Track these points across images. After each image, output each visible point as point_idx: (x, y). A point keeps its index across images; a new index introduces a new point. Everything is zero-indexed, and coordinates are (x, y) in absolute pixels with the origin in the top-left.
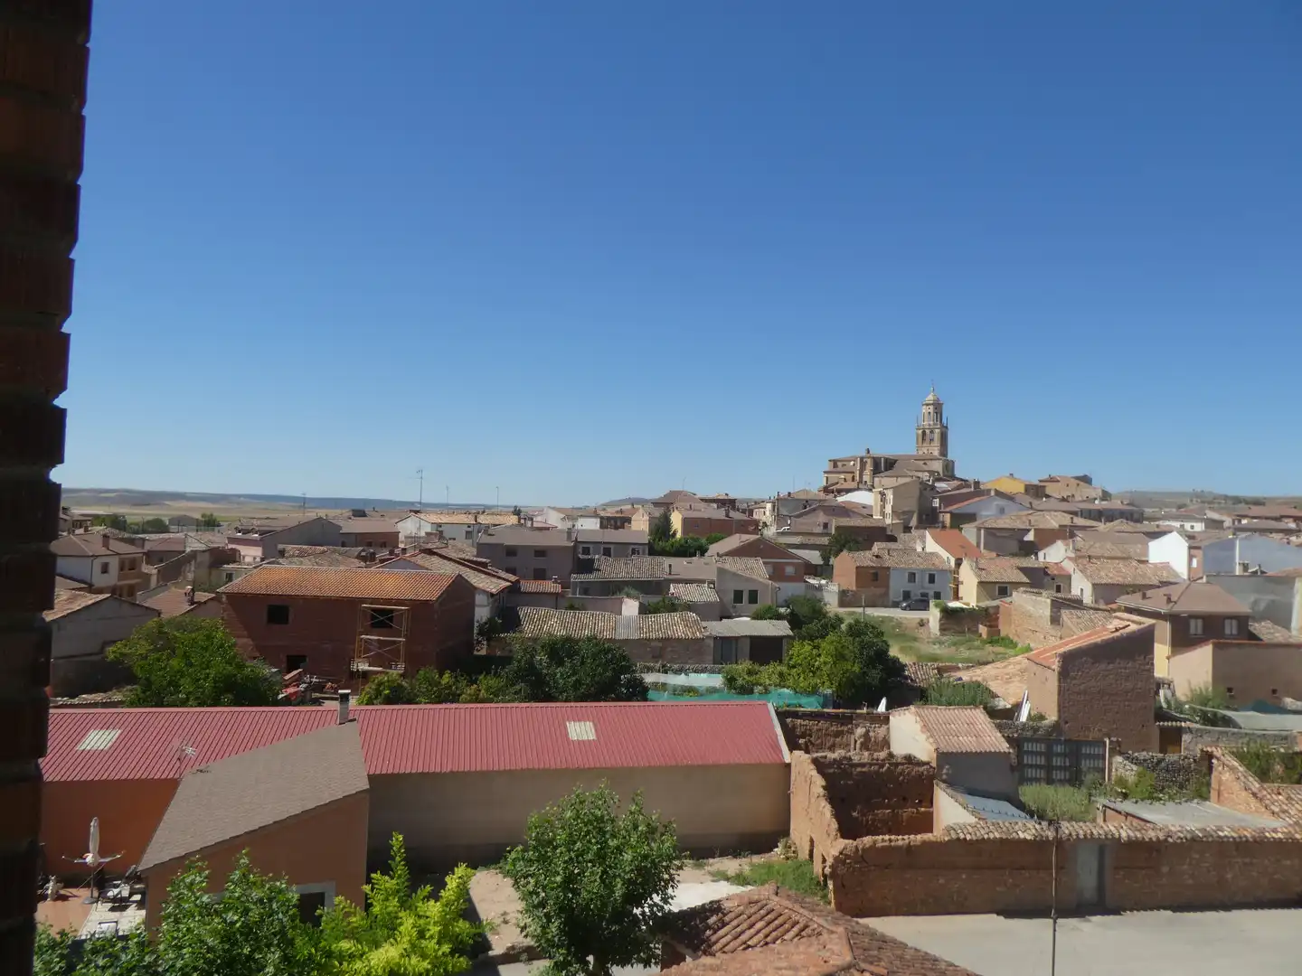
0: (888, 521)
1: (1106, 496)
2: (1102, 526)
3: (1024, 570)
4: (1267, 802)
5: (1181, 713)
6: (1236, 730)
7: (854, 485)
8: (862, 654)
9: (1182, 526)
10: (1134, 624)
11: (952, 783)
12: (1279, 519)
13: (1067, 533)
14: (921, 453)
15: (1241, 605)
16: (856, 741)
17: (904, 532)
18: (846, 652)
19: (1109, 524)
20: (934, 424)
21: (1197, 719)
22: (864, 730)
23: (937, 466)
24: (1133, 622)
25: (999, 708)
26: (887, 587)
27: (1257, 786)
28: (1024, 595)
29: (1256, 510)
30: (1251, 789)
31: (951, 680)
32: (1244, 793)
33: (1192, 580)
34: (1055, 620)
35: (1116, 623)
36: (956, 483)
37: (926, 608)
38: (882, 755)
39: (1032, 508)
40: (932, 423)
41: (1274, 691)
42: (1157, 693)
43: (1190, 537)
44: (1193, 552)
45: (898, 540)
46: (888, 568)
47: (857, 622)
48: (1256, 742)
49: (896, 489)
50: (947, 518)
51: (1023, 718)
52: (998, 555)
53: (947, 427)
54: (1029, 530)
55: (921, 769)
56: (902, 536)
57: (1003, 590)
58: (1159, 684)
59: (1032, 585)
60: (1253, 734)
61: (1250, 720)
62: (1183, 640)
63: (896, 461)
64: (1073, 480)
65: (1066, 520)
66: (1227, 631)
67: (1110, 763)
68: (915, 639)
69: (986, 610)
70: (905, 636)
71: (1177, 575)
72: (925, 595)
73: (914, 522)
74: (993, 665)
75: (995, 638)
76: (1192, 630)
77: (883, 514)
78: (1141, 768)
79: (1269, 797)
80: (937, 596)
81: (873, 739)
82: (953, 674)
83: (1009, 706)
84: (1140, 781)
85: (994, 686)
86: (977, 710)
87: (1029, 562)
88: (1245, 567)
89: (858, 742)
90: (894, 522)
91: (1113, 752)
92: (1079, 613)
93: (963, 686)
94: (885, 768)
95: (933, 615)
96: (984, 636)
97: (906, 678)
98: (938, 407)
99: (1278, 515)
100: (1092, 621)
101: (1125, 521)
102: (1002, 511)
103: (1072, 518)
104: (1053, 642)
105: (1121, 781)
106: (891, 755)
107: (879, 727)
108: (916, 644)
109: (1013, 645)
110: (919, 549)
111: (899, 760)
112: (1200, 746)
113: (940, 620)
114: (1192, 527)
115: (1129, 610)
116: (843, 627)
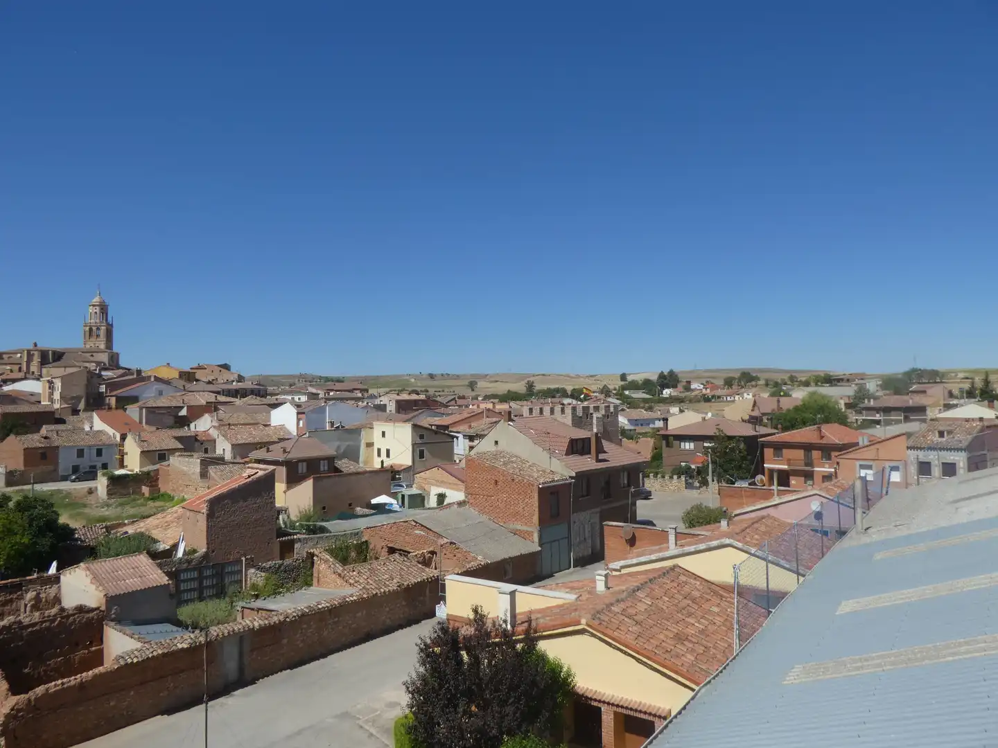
0: (57, 406)
1: (241, 379)
2: (238, 401)
3: (179, 439)
4: (347, 578)
5: (294, 529)
6: (328, 534)
7: (21, 375)
8: (31, 525)
9: (293, 398)
10: (261, 471)
11: (120, 621)
12: (351, 391)
13: (212, 408)
14: (88, 346)
15: (329, 450)
16: (26, 606)
17: (73, 415)
18: (15, 526)
19: (243, 399)
20: (101, 322)
21: (304, 531)
22: (35, 593)
23: (104, 358)
24: (261, 469)
25: (160, 550)
26: (57, 464)
27: (341, 569)
28: (180, 458)
29: (339, 386)
30: (337, 572)
31: (118, 534)
32: (334, 576)
33: (299, 436)
34: (204, 475)
35: (249, 472)
36: (121, 372)
37: (94, 477)
38: (54, 611)
39: (185, 390)
40: (98, 321)
41: (350, 505)
42: (278, 518)
43: (298, 406)
44: (300, 416)
45: (67, 422)
46: (58, 447)
47: (26, 497)
48: (340, 540)
49: (63, 378)
50: (113, 400)
51: (180, 554)
52: (158, 429)
53: (112, 325)
54: (182, 407)
55: (91, 615)
56: (71, 419)
57: (162, 456)
58: (279, 512)
59: (185, 450)
60: (339, 535)
61: (337, 526)
62: (294, 479)
63: (63, 354)
64: (216, 367)
65: (211, 398)
66: (322, 469)
67: (246, 575)
68: (85, 506)
69: (148, 473)
70: (75, 504)
71: (290, 433)
72: (94, 467)
73: (82, 406)
74: (153, 517)
75: (156, 495)
76: (300, 471)
77: (51, 400)
78: (267, 574)
79: (348, 574)
80: (105, 466)
81: (44, 600)
82: (120, 530)
83: (168, 547)
84: (267, 584)
85: (155, 534)
86: (141, 556)
87: (183, 432)
88: (332, 424)
89: (29, 605)
90: (62, 407)
91: (248, 566)
92: (222, 467)
93: (129, 539)
94: (56, 623)
95: (101, 484)
96: (147, 495)
97: (77, 540)
98: (104, 309)
99: (351, 388)
100: (231, 472)
101: (255, 397)
102: (161, 393)
103: (216, 396)
104: (202, 492)
105: (254, 587)
106: (62, 610)
107: (50, 588)
108: (87, 510)
109: (171, 498)
110: (87, 428)
111: (71, 612)
112: (306, 550)
113: (108, 486)
114: (299, 399)
115: (259, 461)
116: (11, 504)
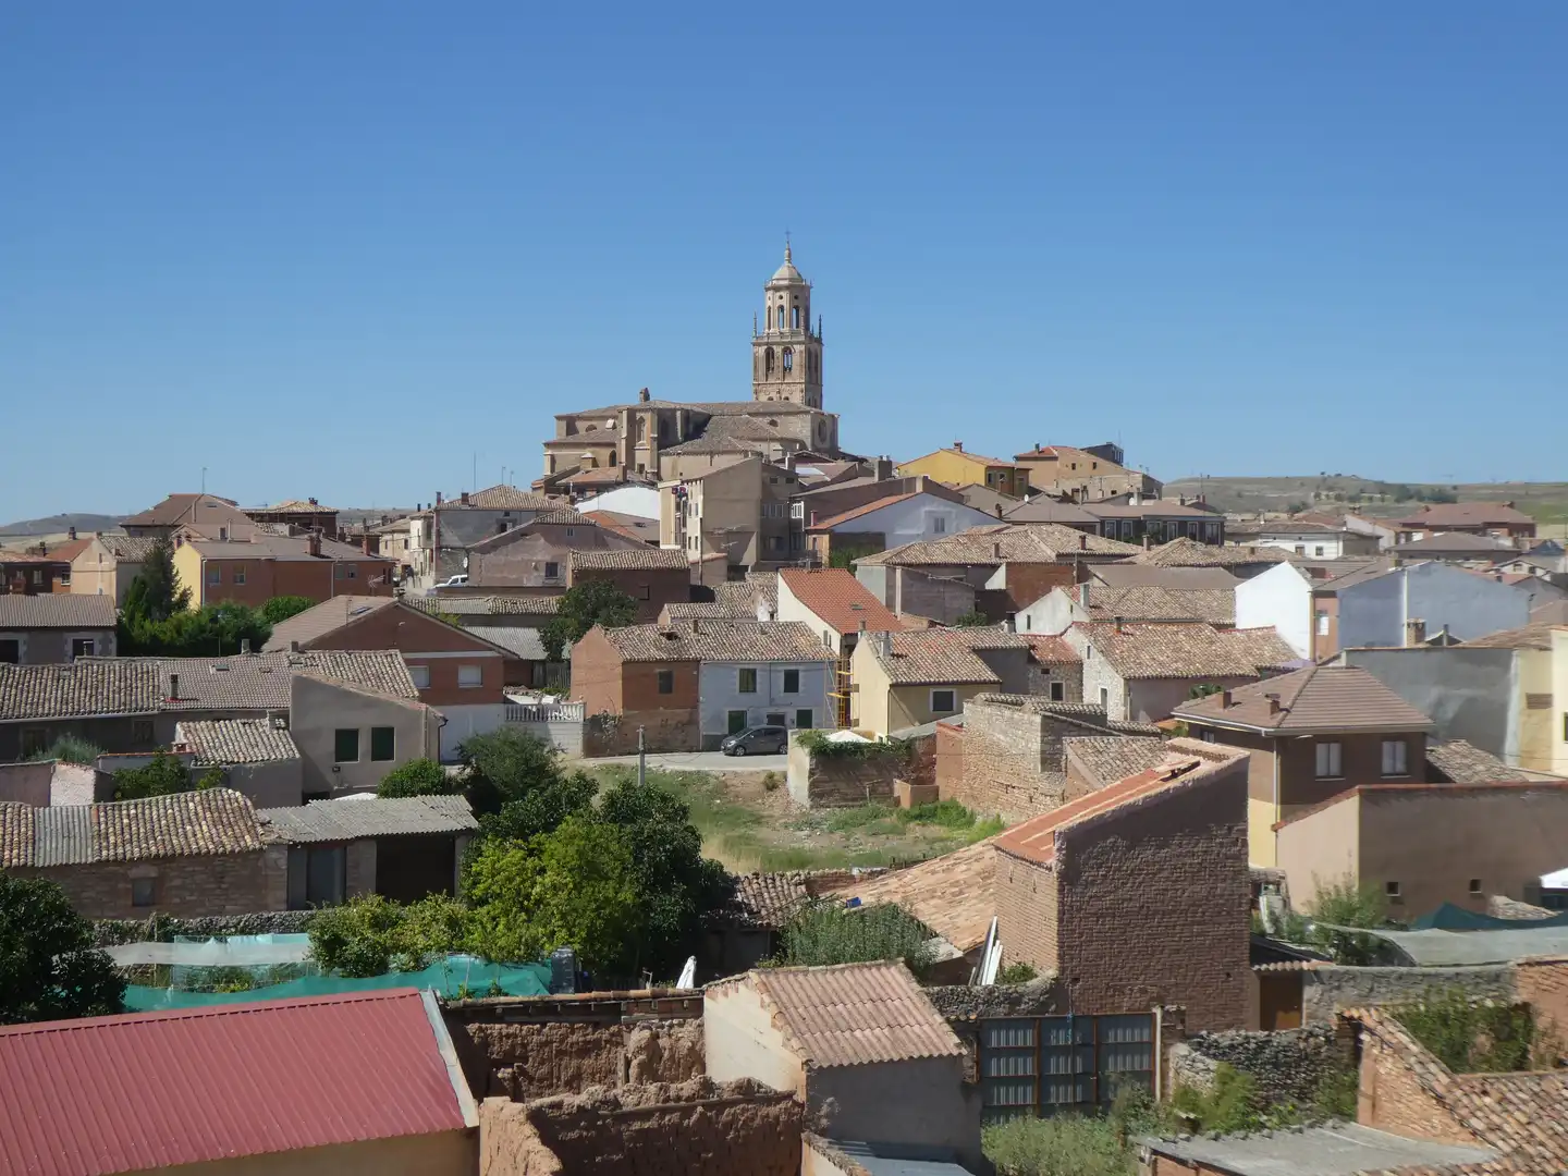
0: (694, 555)
1: (1150, 488)
2: (1142, 554)
3: (986, 654)
4: (1464, 1112)
5: (1301, 942)
6: (1403, 969)
7: (614, 474)
8: (638, 860)
9: (1300, 549)
10: (1209, 760)
11: (840, 1136)
12: (1481, 529)
13: (1072, 570)
14: (763, 398)
15: (1411, 713)
16: (628, 1063)
17: (729, 579)
18: (605, 858)
19: (1156, 549)
20: (793, 334)
21: (1332, 951)
22: (647, 1033)
23: (801, 428)
24: (1207, 756)
25: (939, 959)
26: (695, 705)
27: (1444, 1079)
28: (988, 710)
29: (1438, 514)
30: (1432, 1089)
31: (837, 904)
32: (1421, 1099)
33: (1320, 662)
34: (1051, 760)
35: (1174, 760)
36: (841, 466)
37: (780, 748)
38: (688, 1087)
39: (1001, 518)
40: (786, 329)
41: (1475, 885)
42: (1254, 904)
43: (1315, 572)
44: (1323, 603)
45: (718, 598)
46: (697, 661)
47: (627, 786)
48: (1440, 992)
49: (708, 482)
50: (824, 543)
51: (989, 976)
52: (932, 624)
53: (819, 341)
54: (995, 567)
55: (774, 1110)
56: (724, 588)
57: (945, 700)
58: (1258, 885)
59: (1002, 687)
60: (1437, 975)
61: (1427, 946)
62: (1301, 793)
63: (710, 417)
64: (1084, 455)
65: (1071, 542)
66: (1387, 766)
67: (1165, 1061)
68: (758, 820)
69: (909, 745)
70: (739, 815)
71: (1287, 651)
72: (778, 719)
73: (750, 557)
74: (924, 866)
75: (930, 808)
76: (1320, 770)
77: (682, 539)
78: (1225, 1064)
79: (1465, 1101)
80: (804, 719)
81: (666, 1054)
82: (840, 892)
83: (958, 954)
84: (1223, 1093)
85: (927, 913)
86: (893, 969)
87: (997, 636)
88: (1419, 630)
89: (635, 1063)
90: (706, 557)
91: (1171, 1035)
92: (1099, 742)
93: (862, 918)
94: (695, 1117)
95: (796, 764)
96: (906, 804)
97: (740, 907)
98: (799, 294)
99: (1478, 521)
100: (1124, 758)
101: (1189, 542)
102: (939, 526)
103: (1083, 538)
104: (1052, 807)
105: (1187, 1097)
106: (708, 1086)
107: (681, 1025)
108: (763, 832)
109: (965, 818)
110: (763, 617)
111: (726, 1096)
112: (1337, 1008)
113: (812, 773)
114: (1319, 551)
115: (1200, 732)
116: (597, 801)
